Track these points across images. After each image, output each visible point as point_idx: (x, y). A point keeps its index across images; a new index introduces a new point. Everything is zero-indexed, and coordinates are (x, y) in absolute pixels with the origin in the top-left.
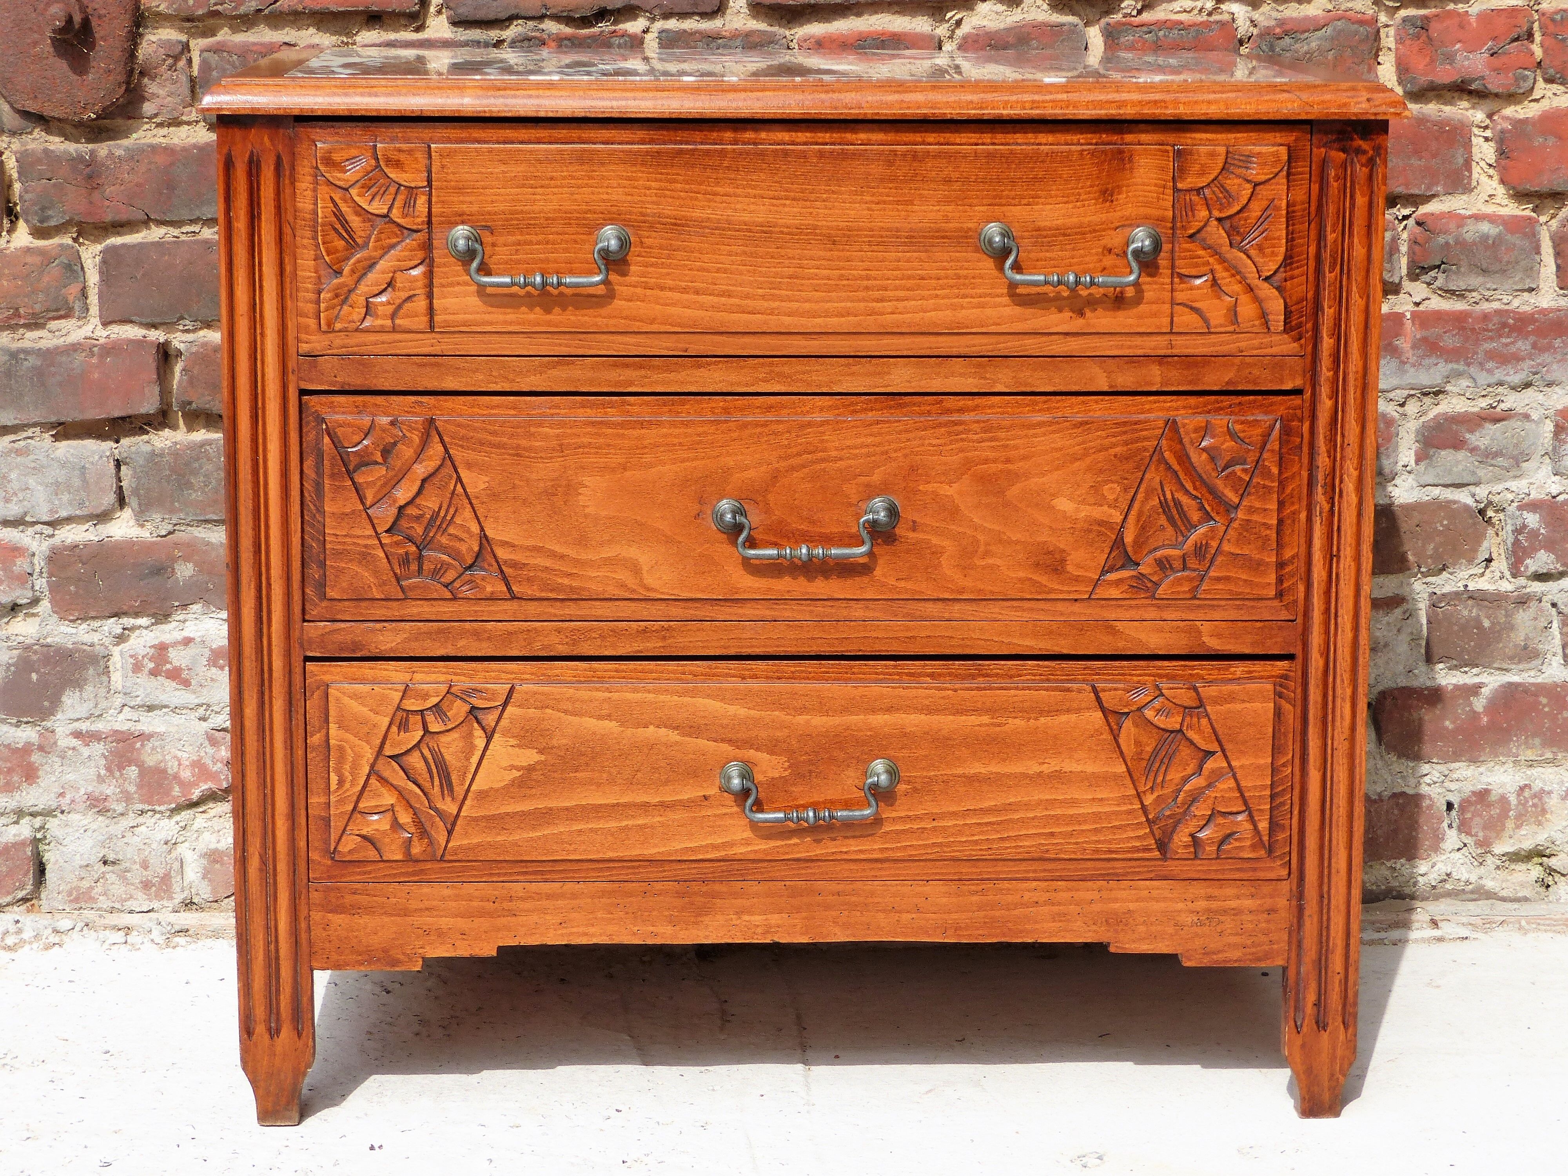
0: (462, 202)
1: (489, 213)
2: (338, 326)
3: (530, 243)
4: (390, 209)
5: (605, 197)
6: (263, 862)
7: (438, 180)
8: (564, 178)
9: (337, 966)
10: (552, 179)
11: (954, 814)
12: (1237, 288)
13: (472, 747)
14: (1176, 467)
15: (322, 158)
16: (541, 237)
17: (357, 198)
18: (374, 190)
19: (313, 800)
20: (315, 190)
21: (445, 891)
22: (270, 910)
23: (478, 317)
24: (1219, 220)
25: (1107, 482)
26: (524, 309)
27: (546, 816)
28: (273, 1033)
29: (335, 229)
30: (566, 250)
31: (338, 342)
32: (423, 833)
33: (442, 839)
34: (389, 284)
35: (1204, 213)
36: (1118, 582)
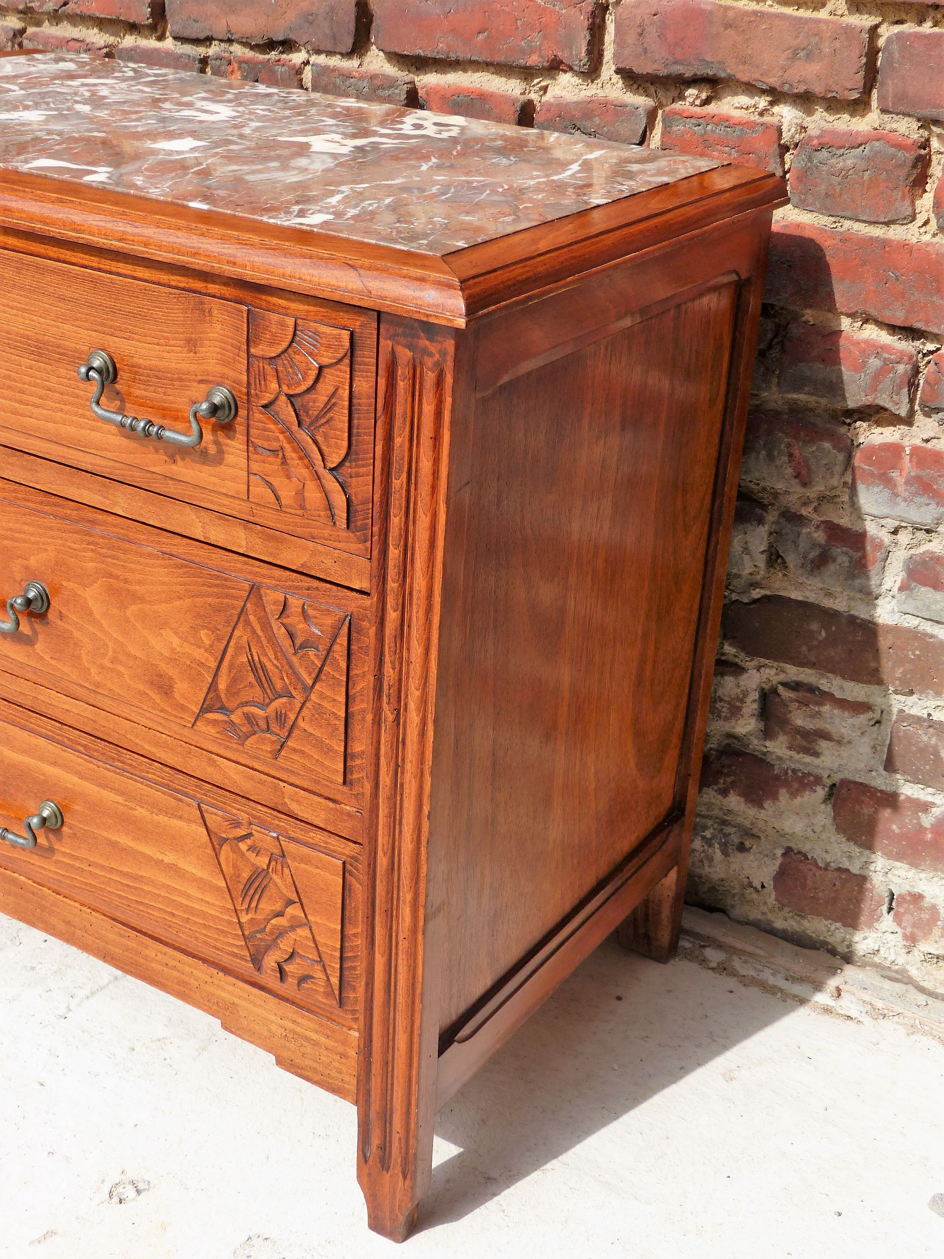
11: (103, 867)
12: (305, 472)
14: (260, 633)
24: (289, 396)
25: (203, 627)
35: (274, 386)
36: (215, 722)
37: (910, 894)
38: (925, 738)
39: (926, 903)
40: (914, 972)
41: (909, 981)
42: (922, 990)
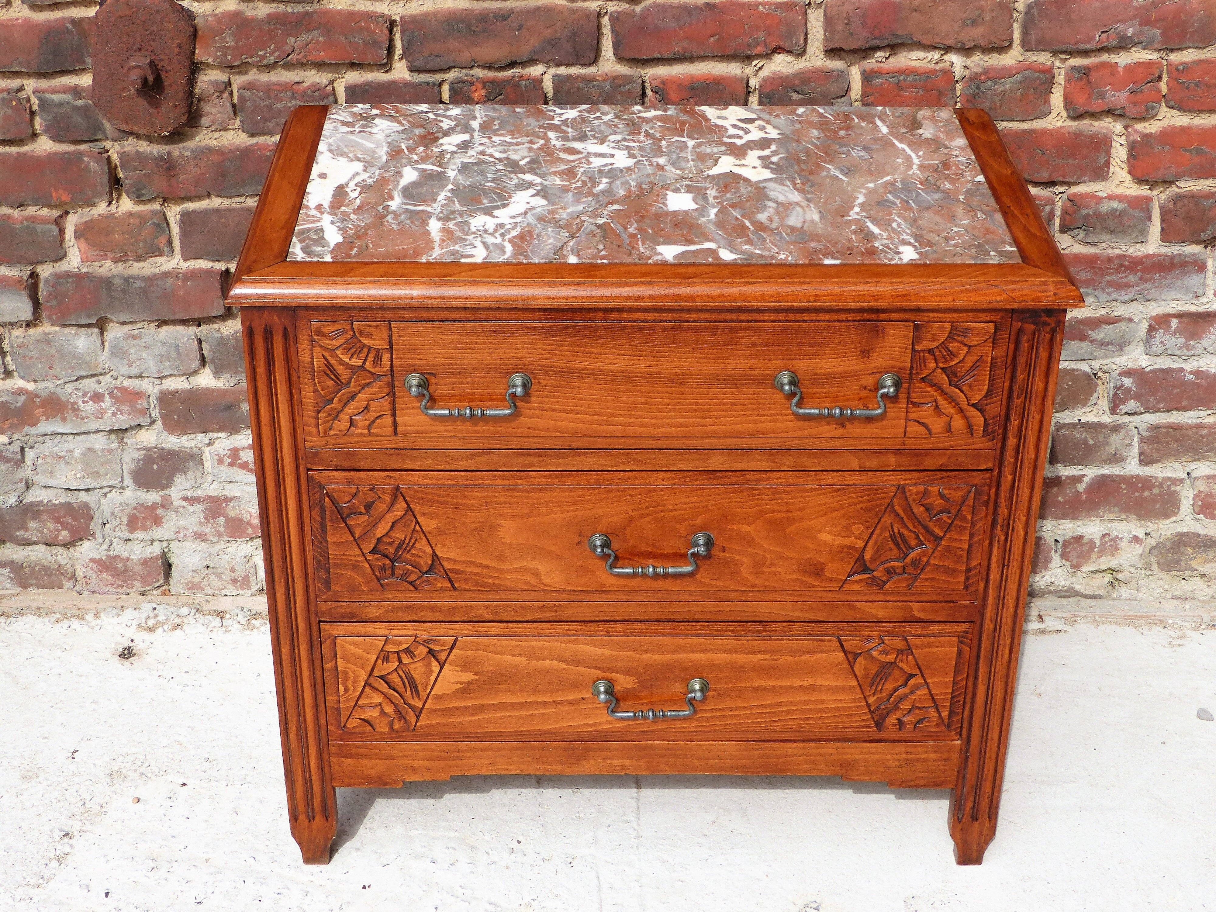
0: (415, 358)
1: (433, 365)
2: (331, 433)
3: (462, 383)
4: (364, 363)
5: (513, 355)
6: (299, 730)
7: (397, 344)
8: (485, 343)
9: (349, 785)
10: (476, 344)
11: (744, 708)
12: (952, 410)
13: (431, 671)
14: (902, 515)
15: (315, 331)
16: (469, 380)
17: (340, 356)
18: (353, 350)
19: (329, 698)
20: (312, 350)
21: (417, 746)
22: (305, 754)
23: (427, 428)
24: (943, 369)
25: (854, 524)
26: (458, 423)
27: (481, 708)
28: (311, 819)
29: (326, 374)
30: (488, 388)
31: (332, 442)
32: (401, 716)
33: (413, 720)
34: (366, 408)
35: (933, 365)
36: (858, 582)
37: (1073, 537)
38: (1078, 436)
39: (1085, 540)
40: (1078, 587)
41: (1077, 594)
42: (1086, 597)
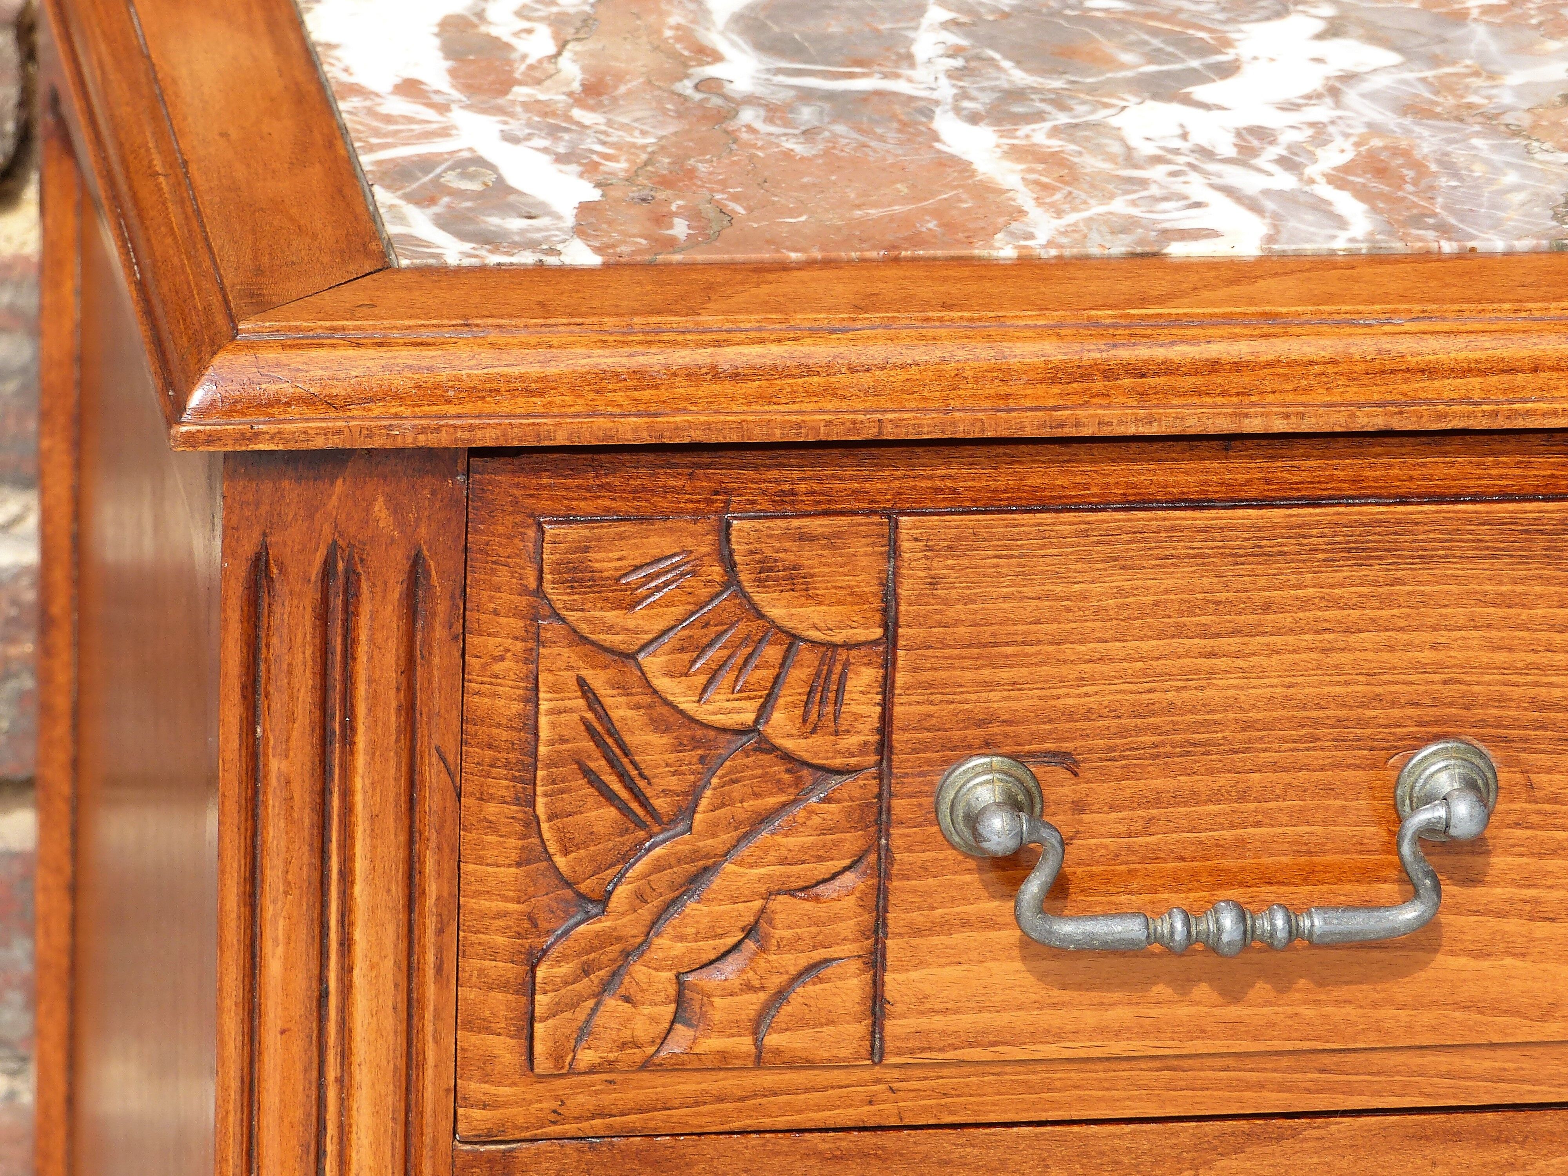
0: (990, 686)
1: (1070, 715)
2: (587, 1057)
3: (1194, 798)
4: (763, 712)
5: (1426, 656)
7: (918, 621)
8: (1305, 604)
10: (1267, 607)
15: (560, 567)
16: (1223, 780)
17: (662, 683)
18: (714, 654)
20: (531, 658)
23: (1019, 1019)
26: (1161, 990)
29: (588, 773)
30: (1301, 817)
31: (581, 1101)
34: (750, 931)
